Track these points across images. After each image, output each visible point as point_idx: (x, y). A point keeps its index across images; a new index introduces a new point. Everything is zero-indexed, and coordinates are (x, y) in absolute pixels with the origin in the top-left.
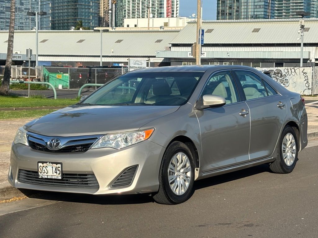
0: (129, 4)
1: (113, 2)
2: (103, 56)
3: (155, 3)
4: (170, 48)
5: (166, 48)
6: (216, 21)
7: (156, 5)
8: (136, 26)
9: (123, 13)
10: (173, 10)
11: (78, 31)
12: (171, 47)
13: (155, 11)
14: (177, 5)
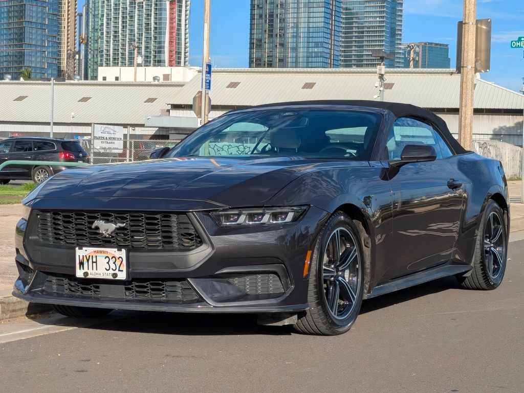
0: (108, 46)
1: (81, 41)
2: (55, 124)
3: (150, 44)
4: (168, 111)
5: (162, 111)
6: (247, 69)
7: (152, 47)
8: (117, 79)
9: (99, 59)
10: (179, 57)
11: (17, 81)
12: (171, 111)
13: (150, 57)
14: (185, 48)
